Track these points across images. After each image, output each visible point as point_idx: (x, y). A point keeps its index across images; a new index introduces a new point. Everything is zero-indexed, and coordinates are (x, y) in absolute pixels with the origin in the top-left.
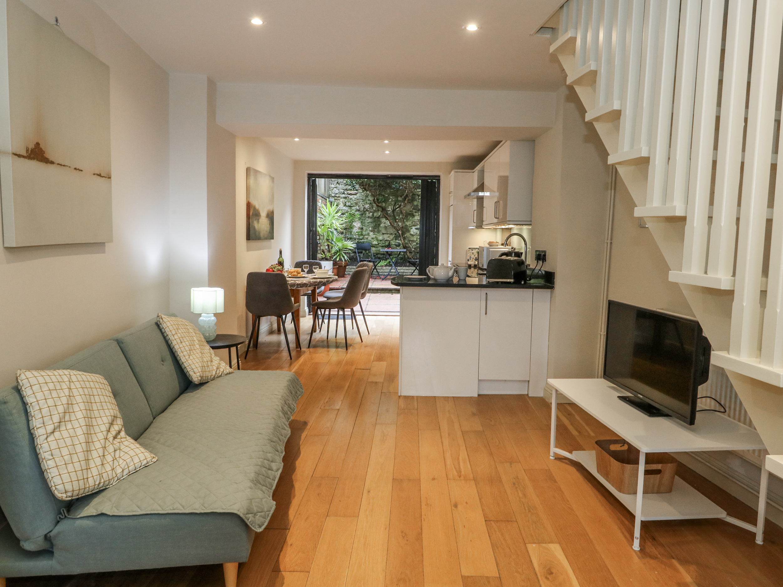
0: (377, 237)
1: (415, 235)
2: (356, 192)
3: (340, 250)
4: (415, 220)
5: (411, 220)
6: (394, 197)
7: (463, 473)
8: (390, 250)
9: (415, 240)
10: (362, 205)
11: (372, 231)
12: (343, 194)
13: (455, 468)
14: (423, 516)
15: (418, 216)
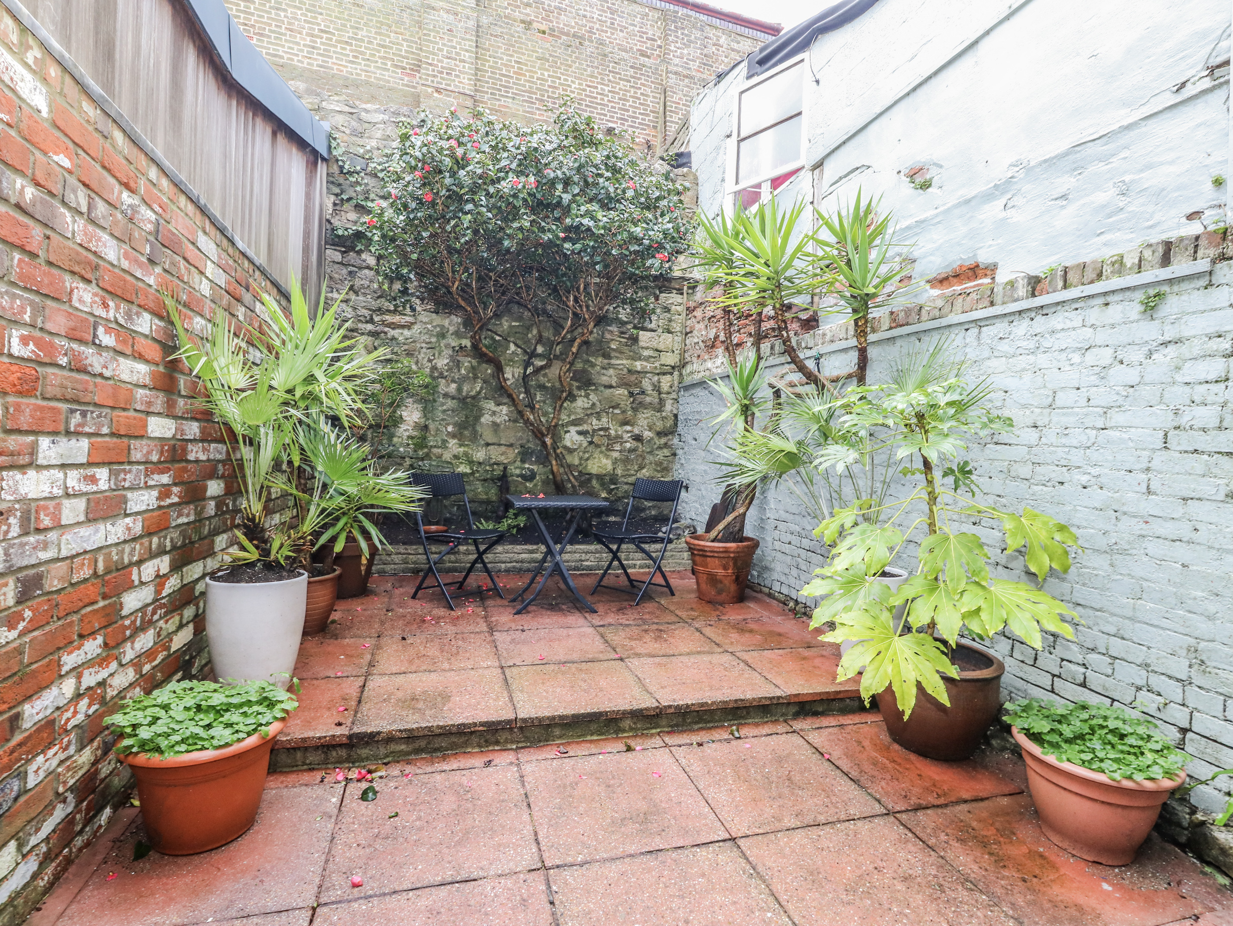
0: (470, 452)
1: (575, 450)
2: (412, 319)
4: (578, 410)
5: (565, 409)
9: (576, 462)
10: (426, 359)
11: (454, 436)
12: (367, 322)
15: (585, 400)
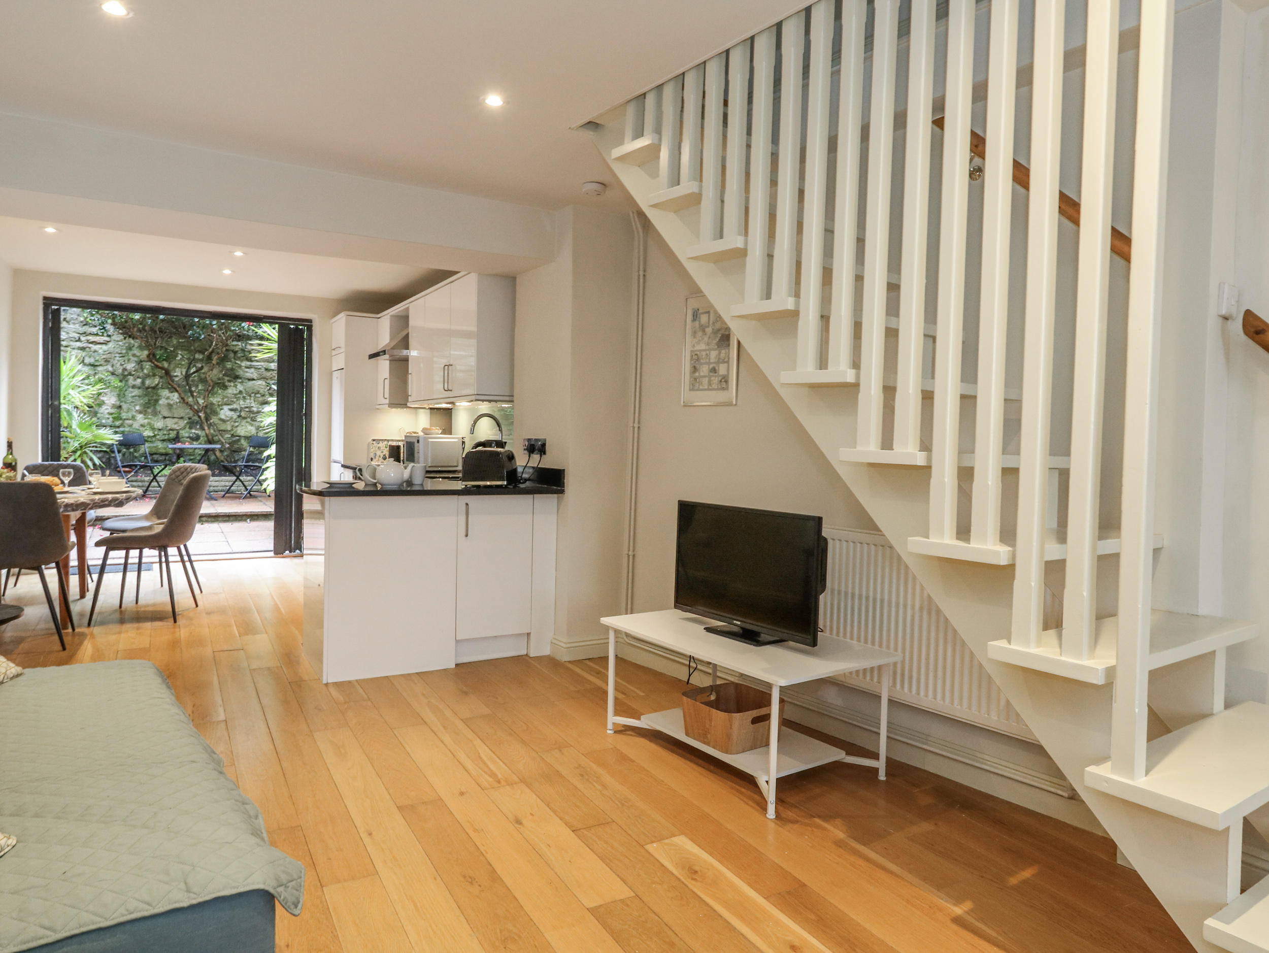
0: (152, 422)
1: (228, 421)
2: (107, 339)
3: (81, 447)
4: (229, 395)
5: (220, 394)
6: (186, 352)
7: (500, 776)
8: (179, 445)
9: (229, 428)
10: (119, 364)
11: (140, 412)
12: (77, 341)
13: (485, 772)
14: (482, 848)
15: (234, 388)
